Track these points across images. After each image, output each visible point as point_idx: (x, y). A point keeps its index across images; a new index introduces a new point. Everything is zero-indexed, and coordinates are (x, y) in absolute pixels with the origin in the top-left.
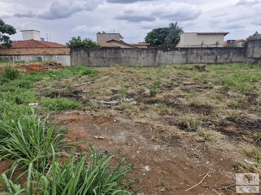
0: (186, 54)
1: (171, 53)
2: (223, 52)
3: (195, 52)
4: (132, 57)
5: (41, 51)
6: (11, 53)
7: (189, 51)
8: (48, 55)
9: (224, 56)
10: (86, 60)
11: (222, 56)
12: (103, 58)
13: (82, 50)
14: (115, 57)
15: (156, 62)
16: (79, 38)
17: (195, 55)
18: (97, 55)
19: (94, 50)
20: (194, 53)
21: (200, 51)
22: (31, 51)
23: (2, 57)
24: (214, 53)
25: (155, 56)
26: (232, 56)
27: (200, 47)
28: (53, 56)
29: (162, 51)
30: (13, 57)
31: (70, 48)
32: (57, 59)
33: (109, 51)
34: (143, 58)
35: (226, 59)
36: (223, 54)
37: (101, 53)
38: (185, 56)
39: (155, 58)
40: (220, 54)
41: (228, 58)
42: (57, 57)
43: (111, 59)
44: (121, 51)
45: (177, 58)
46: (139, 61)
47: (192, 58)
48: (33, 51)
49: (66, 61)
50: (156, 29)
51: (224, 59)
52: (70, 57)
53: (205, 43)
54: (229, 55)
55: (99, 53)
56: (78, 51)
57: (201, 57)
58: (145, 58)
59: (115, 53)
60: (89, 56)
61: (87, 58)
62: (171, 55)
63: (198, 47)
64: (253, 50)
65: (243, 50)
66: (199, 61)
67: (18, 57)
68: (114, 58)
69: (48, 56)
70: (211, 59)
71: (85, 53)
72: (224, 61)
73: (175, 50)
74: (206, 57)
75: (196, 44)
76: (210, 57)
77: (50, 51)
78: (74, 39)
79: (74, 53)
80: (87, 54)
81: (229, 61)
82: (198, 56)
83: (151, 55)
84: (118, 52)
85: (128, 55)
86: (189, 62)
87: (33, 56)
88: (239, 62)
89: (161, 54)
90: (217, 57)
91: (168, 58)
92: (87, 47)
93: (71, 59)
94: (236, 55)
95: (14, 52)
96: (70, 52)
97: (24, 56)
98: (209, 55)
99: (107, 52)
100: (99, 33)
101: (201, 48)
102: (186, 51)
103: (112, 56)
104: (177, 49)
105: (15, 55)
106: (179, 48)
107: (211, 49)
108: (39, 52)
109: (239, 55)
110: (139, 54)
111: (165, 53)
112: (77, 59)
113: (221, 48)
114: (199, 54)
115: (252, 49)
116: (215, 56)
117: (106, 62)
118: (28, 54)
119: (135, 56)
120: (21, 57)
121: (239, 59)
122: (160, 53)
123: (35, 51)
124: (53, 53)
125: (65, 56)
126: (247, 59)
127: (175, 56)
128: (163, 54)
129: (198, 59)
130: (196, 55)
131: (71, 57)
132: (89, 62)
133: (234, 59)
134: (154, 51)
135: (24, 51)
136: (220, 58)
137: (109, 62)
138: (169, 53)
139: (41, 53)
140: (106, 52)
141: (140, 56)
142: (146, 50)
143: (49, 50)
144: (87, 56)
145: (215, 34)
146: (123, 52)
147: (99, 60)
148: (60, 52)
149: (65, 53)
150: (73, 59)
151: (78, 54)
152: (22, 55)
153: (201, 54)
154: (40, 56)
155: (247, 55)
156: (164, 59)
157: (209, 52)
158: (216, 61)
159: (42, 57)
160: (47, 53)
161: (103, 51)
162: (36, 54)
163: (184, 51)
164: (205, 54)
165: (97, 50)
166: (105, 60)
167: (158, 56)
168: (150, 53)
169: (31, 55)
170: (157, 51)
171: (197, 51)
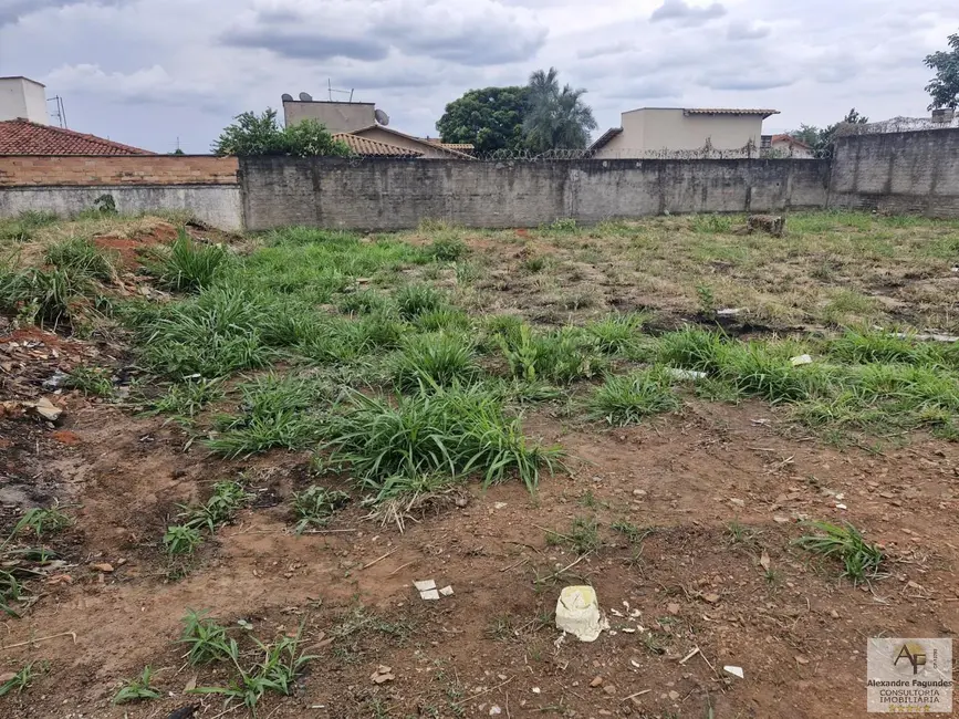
0: (660, 182)
1: (613, 178)
2: (767, 174)
3: (687, 175)
4: (480, 191)
5: (106, 171)
7: (669, 170)
8: (139, 185)
9: (771, 187)
10: (305, 206)
11: (763, 186)
12: (374, 197)
13: (289, 165)
14: (419, 192)
15: (563, 209)
16: (271, 116)
17: (685, 184)
18: (348, 187)
19: (339, 167)
20: (682, 180)
21: (701, 173)
22: (60, 171)
25: (561, 188)
26: (793, 188)
27: (701, 157)
28: (166, 191)
29: (585, 170)
31: (237, 159)
32: (183, 202)
33: (397, 170)
35: (776, 197)
36: (767, 180)
37: (365, 180)
38: (656, 189)
39: (562, 194)
40: (758, 181)
41: (781, 194)
42: (181, 193)
43: (403, 202)
44: (442, 172)
45: (632, 194)
46: (507, 209)
47: (677, 196)
48: (70, 170)
49: (225, 209)
51: (770, 198)
52: (238, 195)
53: (717, 144)
54: (783, 184)
55: (357, 179)
56: (271, 170)
57: (705, 191)
58: (526, 197)
59: (418, 179)
60: (317, 189)
61: (312, 197)
62: (614, 187)
63: (694, 157)
64: (857, 169)
65: (822, 169)
66: (698, 204)
68: (415, 199)
69: (143, 192)
70: (734, 200)
71: (301, 178)
72: (771, 206)
73: (624, 169)
74: (719, 191)
75: (688, 149)
76: (731, 190)
77: (150, 168)
78: (248, 120)
79: (256, 178)
80: (310, 181)
81: (782, 203)
82: (696, 188)
83: (546, 185)
84: (430, 174)
85: (470, 185)
86: (668, 210)
87: (73, 193)
88: (810, 207)
89: (579, 180)
90: (750, 189)
91: (604, 196)
92: (309, 154)
93: (243, 202)
94: (804, 183)
96: (239, 174)
97: (28, 193)
98: (728, 185)
99: (391, 172)
100: (287, 99)
101: (705, 161)
102: (660, 171)
103: (409, 191)
104: (628, 164)
106: (638, 160)
107: (733, 163)
108: (99, 174)
109: (812, 184)
110: (506, 183)
111: (594, 179)
112: (269, 203)
113: (761, 163)
114: (697, 182)
115: (853, 167)
116: (746, 188)
117: (386, 214)
118: (46, 181)
119: (494, 189)
120: (12, 194)
121: (809, 197)
122: (576, 179)
123: (81, 168)
124: (164, 180)
125: (216, 192)
126: (835, 196)
127: (624, 190)
128: (587, 181)
129: (696, 197)
130: (689, 184)
131: (244, 196)
132: (319, 212)
133: (797, 198)
134: (558, 172)
135: (23, 169)
136: (760, 194)
137: (396, 212)
138: (606, 177)
139: (108, 180)
140: (384, 172)
141: (511, 190)
142: (530, 168)
143: (144, 164)
144: (312, 188)
146: (449, 176)
147: (360, 204)
148: (197, 173)
149: (219, 178)
150: (253, 202)
151: (271, 184)
152: (15, 187)
153: (703, 181)
154: (106, 193)
155: (835, 183)
156: (590, 198)
157: (727, 177)
158: (747, 203)
159: (115, 194)
160: (139, 178)
161: (372, 171)
162: (84, 180)
163: (654, 171)
164: (716, 180)
165: (350, 166)
166: (382, 205)
167: (570, 188)
168: (545, 178)
169: (59, 185)
170: (566, 171)
171: (691, 170)
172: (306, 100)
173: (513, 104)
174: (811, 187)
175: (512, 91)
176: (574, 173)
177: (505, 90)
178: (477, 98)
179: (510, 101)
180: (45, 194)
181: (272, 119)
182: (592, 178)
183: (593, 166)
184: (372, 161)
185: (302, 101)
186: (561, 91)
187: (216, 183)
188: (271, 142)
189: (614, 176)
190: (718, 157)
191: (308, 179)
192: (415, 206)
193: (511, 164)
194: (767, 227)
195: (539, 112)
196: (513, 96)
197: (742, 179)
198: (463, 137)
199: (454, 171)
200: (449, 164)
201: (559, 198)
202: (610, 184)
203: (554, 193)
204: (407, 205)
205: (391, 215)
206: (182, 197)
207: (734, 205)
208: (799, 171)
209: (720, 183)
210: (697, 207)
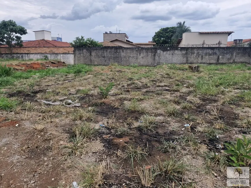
0: (186, 54)
1: (171, 52)
2: (225, 52)
3: (196, 52)
4: (131, 56)
6: (22, 52)
7: (189, 50)
8: (54, 53)
9: (227, 56)
10: (88, 59)
11: (224, 56)
12: (104, 57)
13: (84, 49)
14: (115, 56)
15: (155, 61)
16: (82, 37)
17: (195, 54)
18: (98, 55)
19: (96, 49)
20: (194, 53)
21: (201, 51)
22: (39, 50)
23: (15, 55)
24: (216, 53)
25: (155, 55)
26: (236, 56)
27: (201, 46)
28: (59, 55)
29: (162, 50)
30: (24, 55)
31: (73, 48)
32: (62, 58)
33: (110, 50)
34: (143, 58)
35: (229, 59)
36: (225, 54)
37: (102, 53)
38: (185, 56)
39: (155, 57)
40: (222, 54)
41: (231, 58)
42: (62, 55)
43: (111, 58)
44: (121, 51)
45: (177, 57)
46: (139, 60)
47: (192, 58)
48: (41, 50)
49: (70, 59)
51: (227, 59)
52: (73, 56)
53: (206, 42)
54: (232, 55)
55: (100, 52)
56: (80, 50)
57: (202, 57)
58: (144, 57)
59: (115, 53)
60: (91, 55)
61: (90, 57)
62: (171, 55)
63: (199, 46)
65: (248, 50)
66: (200, 61)
67: (28, 56)
68: (114, 58)
69: (54, 55)
70: (213, 59)
71: (87, 52)
72: (227, 62)
73: (174, 50)
74: (207, 57)
75: (197, 44)
76: (212, 57)
78: (77, 38)
79: (77, 52)
80: (89, 53)
81: (232, 61)
82: (199, 56)
83: (150, 54)
84: (118, 51)
85: (128, 54)
86: (189, 62)
87: (41, 55)
89: (160, 53)
91: (168, 57)
92: (89, 47)
93: (74, 58)
94: (240, 55)
95: (25, 51)
96: (74, 51)
97: (33, 55)
98: (211, 55)
99: (108, 51)
100: (106, 33)
101: (202, 48)
102: (186, 51)
103: (113, 56)
104: (176, 49)
105: (25, 54)
106: (179, 47)
107: (213, 48)
108: (47, 51)
109: (244, 55)
110: (138, 54)
111: (165, 53)
112: (80, 58)
113: (223, 48)
114: (200, 54)
116: (217, 56)
118: (37, 52)
119: (135, 55)
120: (30, 55)
121: (242, 60)
123: (43, 50)
124: (58, 52)
125: (69, 55)
127: (174, 56)
128: (163, 53)
129: (199, 58)
130: (197, 54)
131: (75, 56)
132: (91, 60)
133: (237, 59)
134: (154, 51)
135: (33, 50)
136: (223, 58)
137: (109, 61)
138: (168, 52)
139: (48, 52)
140: (107, 51)
141: (140, 56)
142: (145, 50)
143: (55, 49)
144: (89, 55)
145: (218, 33)
146: (123, 52)
147: (101, 58)
148: (65, 51)
150: (76, 58)
151: (80, 53)
152: (31, 53)
153: (202, 54)
154: (47, 55)
156: (163, 58)
157: (210, 52)
158: (218, 61)
159: (49, 56)
161: (104, 51)
162: (43, 52)
163: (184, 51)
164: (206, 53)
165: (98, 49)
167: (157, 55)
168: (150, 52)
169: (39, 53)
170: (156, 50)
171: (197, 50)
172: (111, 33)
174: (243, 56)
176: (159, 51)
179: (171, 31)
180: (36, 55)
182: (164, 52)
183: (165, 49)
187: (69, 53)
190: (208, 46)
191: (88, 52)
193: (140, 49)
196: (172, 29)
199: (124, 51)
200: (123, 49)
201: (154, 58)
202: (170, 54)
204: (112, 59)
205: (108, 61)
206: (62, 56)
207: (212, 61)
208: (239, 50)
209: (208, 54)
210: (199, 62)
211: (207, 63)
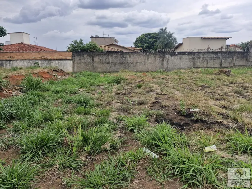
0: (193, 58)
1: (178, 57)
2: (227, 56)
3: (202, 56)
4: (139, 61)
5: (38, 56)
6: (1, 58)
7: (196, 55)
8: (46, 60)
9: (229, 60)
10: (89, 65)
11: (226, 60)
12: (109, 63)
13: (85, 54)
14: (121, 62)
15: (163, 66)
17: (201, 59)
18: (102, 60)
19: (99, 55)
21: (206, 56)
22: (26, 56)
25: (163, 60)
26: (236, 60)
28: (53, 61)
29: (170, 55)
30: (4, 62)
31: (72, 53)
32: (57, 64)
33: (115, 55)
35: (230, 63)
36: (227, 58)
37: (106, 58)
38: (192, 60)
39: (163, 62)
40: (224, 58)
41: (232, 62)
42: (57, 62)
43: (117, 64)
44: (128, 56)
45: (184, 62)
46: (147, 66)
47: (198, 63)
48: (28, 56)
49: (68, 66)
50: (145, 34)
51: (228, 63)
52: (72, 62)
53: (211, 47)
54: (232, 59)
55: (104, 58)
56: (81, 55)
57: (207, 61)
58: (152, 63)
59: (121, 58)
60: (93, 61)
61: (92, 63)
62: (179, 60)
63: (204, 51)
65: (245, 55)
67: (10, 63)
68: (120, 63)
69: (47, 61)
70: (217, 64)
71: (89, 58)
72: (229, 66)
73: (182, 55)
74: (212, 61)
75: (202, 49)
76: (216, 61)
77: (49, 55)
78: (75, 42)
79: (76, 58)
80: (91, 59)
81: (232, 65)
82: (205, 60)
83: (158, 59)
84: (125, 56)
85: (136, 59)
86: (196, 66)
87: (29, 62)
88: (241, 66)
89: (168, 58)
90: (222, 61)
91: (176, 62)
92: (91, 51)
93: (73, 64)
94: (239, 59)
95: (5, 57)
96: (72, 57)
97: (18, 62)
98: (215, 59)
99: (114, 56)
100: (92, 37)
101: (207, 52)
102: (193, 55)
103: (118, 61)
104: (184, 53)
105: (7, 60)
106: (186, 52)
107: (216, 53)
108: (36, 57)
109: (242, 59)
110: (146, 59)
111: (173, 58)
112: (80, 64)
113: (225, 53)
114: (205, 58)
116: (220, 60)
118: (22, 58)
119: (143, 60)
120: (14, 62)
121: (241, 63)
122: (167, 57)
123: (31, 55)
124: (52, 58)
125: (66, 62)
126: (250, 63)
127: (182, 61)
129: (204, 63)
130: (202, 59)
131: (73, 62)
132: (94, 67)
133: (237, 63)
134: (162, 55)
135: (17, 55)
136: (225, 62)
138: (176, 57)
139: (38, 58)
140: (111, 56)
141: (148, 61)
142: (153, 55)
146: (130, 57)
147: (104, 65)
148: (61, 56)
149: (67, 58)
150: (76, 64)
151: (81, 59)
152: (15, 60)
153: (207, 58)
154: (37, 62)
155: (250, 59)
156: (172, 63)
157: (214, 57)
158: (221, 65)
159: (40, 62)
160: (46, 58)
161: (108, 56)
162: (32, 58)
163: (191, 55)
164: (211, 58)
165: (102, 54)
166: (111, 65)
167: (165, 60)
168: (158, 57)
169: (26, 60)
170: (164, 55)
171: (203, 55)
172: (97, 37)
173: (154, 37)
175: (154, 34)
176: (167, 56)
177: (152, 34)
178: (145, 36)
179: (154, 36)
180: (22, 62)
181: (82, 42)
182: (172, 57)
183: (173, 54)
184: (108, 53)
185: (96, 37)
186: (168, 33)
187: (66, 59)
188: (81, 48)
189: (179, 57)
190: (211, 51)
192: (120, 65)
193: (148, 53)
194: (225, 73)
195: (161, 39)
196: (154, 35)
197: (219, 57)
198: (140, 46)
199: (132, 56)
200: (130, 54)
202: (178, 59)
203: (161, 62)
205: (113, 68)
206: (57, 63)
207: (216, 65)
208: (238, 55)
209: (212, 59)
210: (205, 66)
211: (212, 67)
